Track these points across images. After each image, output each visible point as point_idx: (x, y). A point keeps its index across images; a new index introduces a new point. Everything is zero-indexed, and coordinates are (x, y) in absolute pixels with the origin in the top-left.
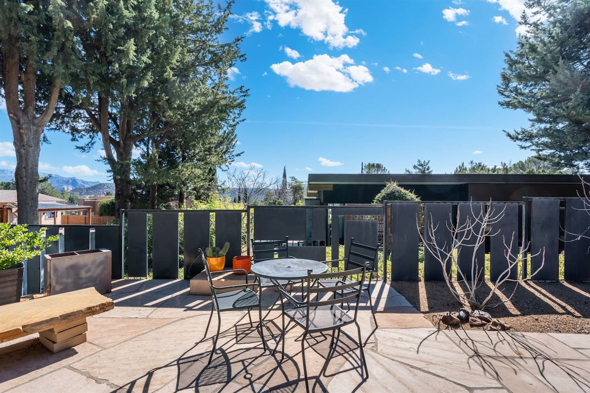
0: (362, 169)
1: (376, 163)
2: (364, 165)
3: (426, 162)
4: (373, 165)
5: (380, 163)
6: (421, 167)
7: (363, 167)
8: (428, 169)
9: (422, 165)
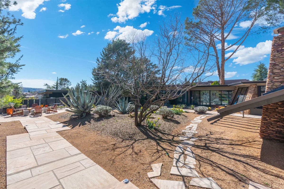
0: (57, 80)
1: (64, 78)
2: (58, 78)
3: (85, 80)
4: (63, 79)
5: (66, 78)
6: (83, 82)
7: (58, 79)
8: (86, 83)
9: (84, 82)
